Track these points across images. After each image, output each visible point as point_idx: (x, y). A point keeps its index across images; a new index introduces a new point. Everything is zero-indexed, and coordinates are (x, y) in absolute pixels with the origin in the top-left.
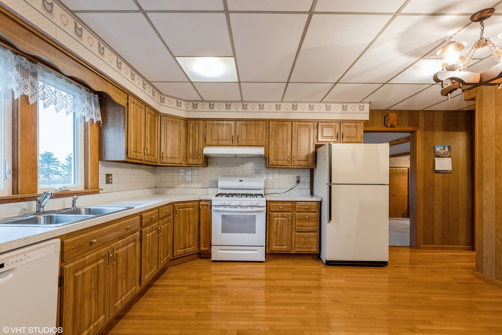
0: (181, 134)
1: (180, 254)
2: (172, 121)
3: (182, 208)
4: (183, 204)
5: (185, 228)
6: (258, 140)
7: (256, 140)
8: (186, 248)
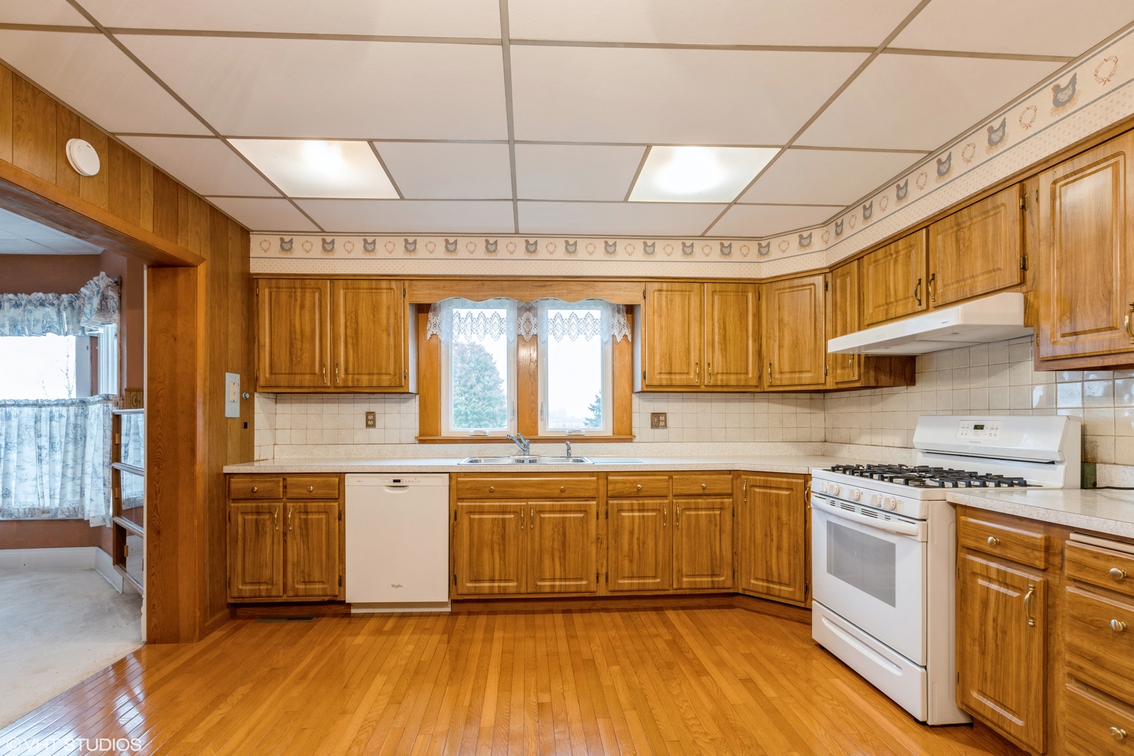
0: (817, 310)
1: (755, 589)
2: (794, 287)
3: (760, 487)
4: (763, 478)
5: (767, 535)
6: (994, 270)
7: (990, 272)
8: (773, 582)
